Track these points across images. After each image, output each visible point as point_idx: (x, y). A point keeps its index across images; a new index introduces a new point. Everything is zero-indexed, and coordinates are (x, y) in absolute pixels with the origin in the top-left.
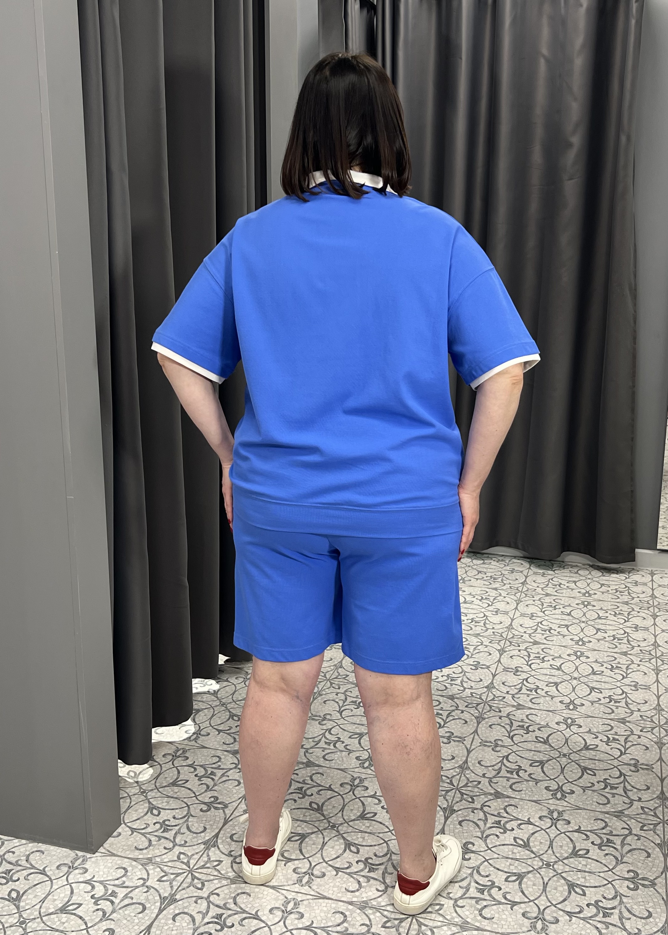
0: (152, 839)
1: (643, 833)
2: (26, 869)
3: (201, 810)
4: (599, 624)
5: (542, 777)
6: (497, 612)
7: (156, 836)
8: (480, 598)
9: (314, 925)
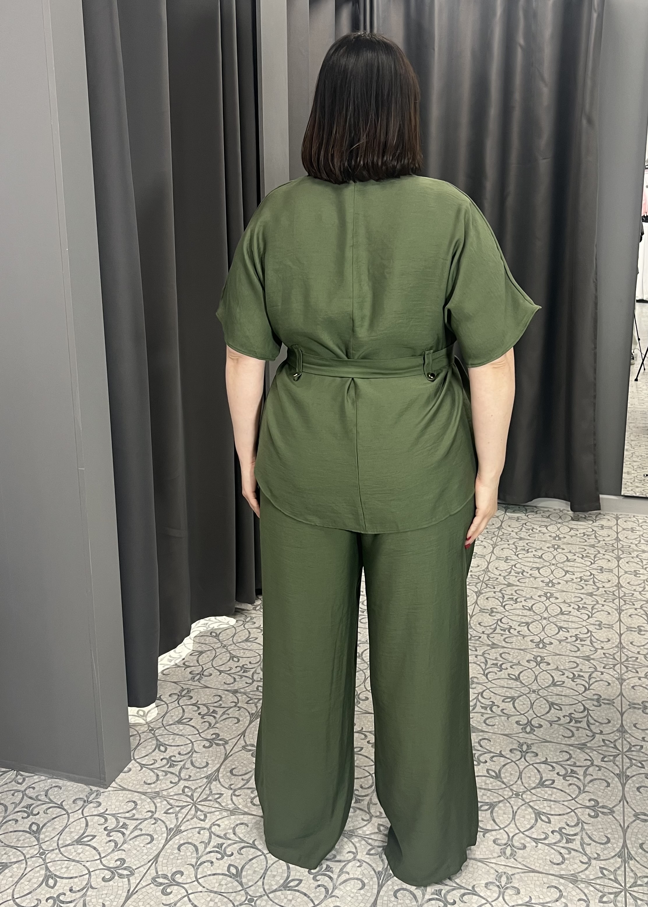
0: (159, 774)
1: (603, 764)
2: (46, 803)
3: (204, 746)
4: (568, 566)
5: (514, 712)
7: (163, 771)
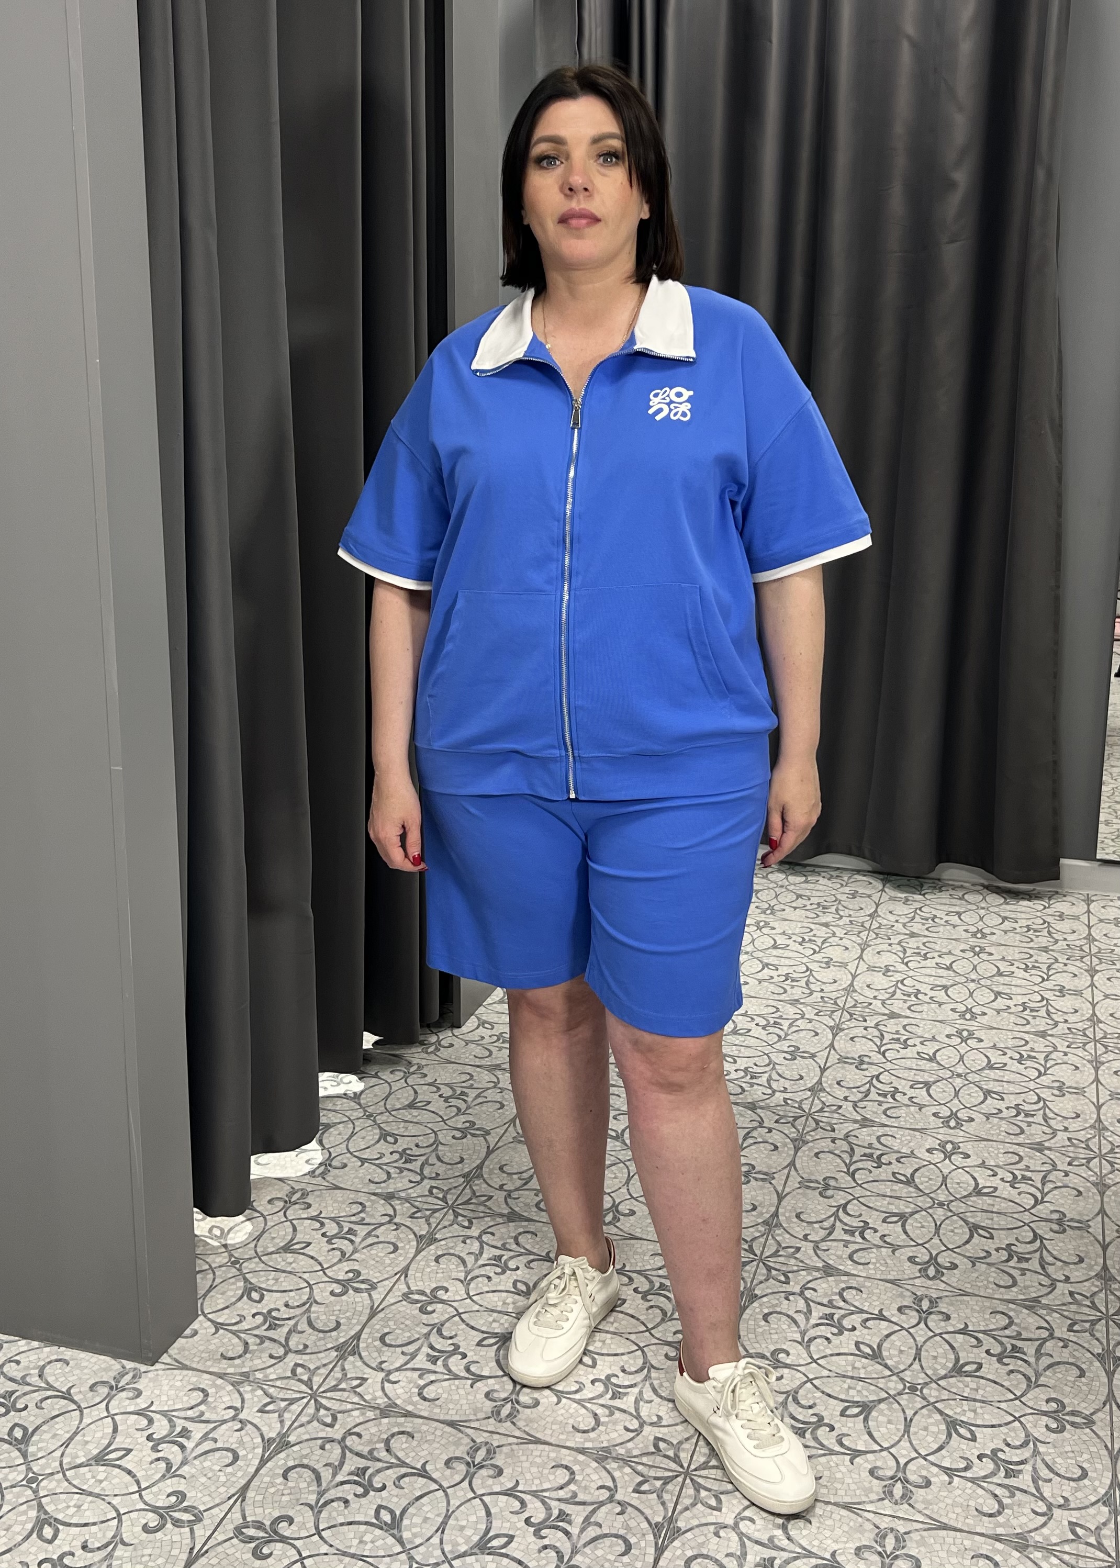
0: (249, 1341)
1: (1071, 1336)
2: (40, 1389)
3: (332, 1293)
4: (999, 984)
5: (904, 1241)
6: (828, 963)
7: (256, 1336)
8: (800, 940)
9: (519, 1488)
